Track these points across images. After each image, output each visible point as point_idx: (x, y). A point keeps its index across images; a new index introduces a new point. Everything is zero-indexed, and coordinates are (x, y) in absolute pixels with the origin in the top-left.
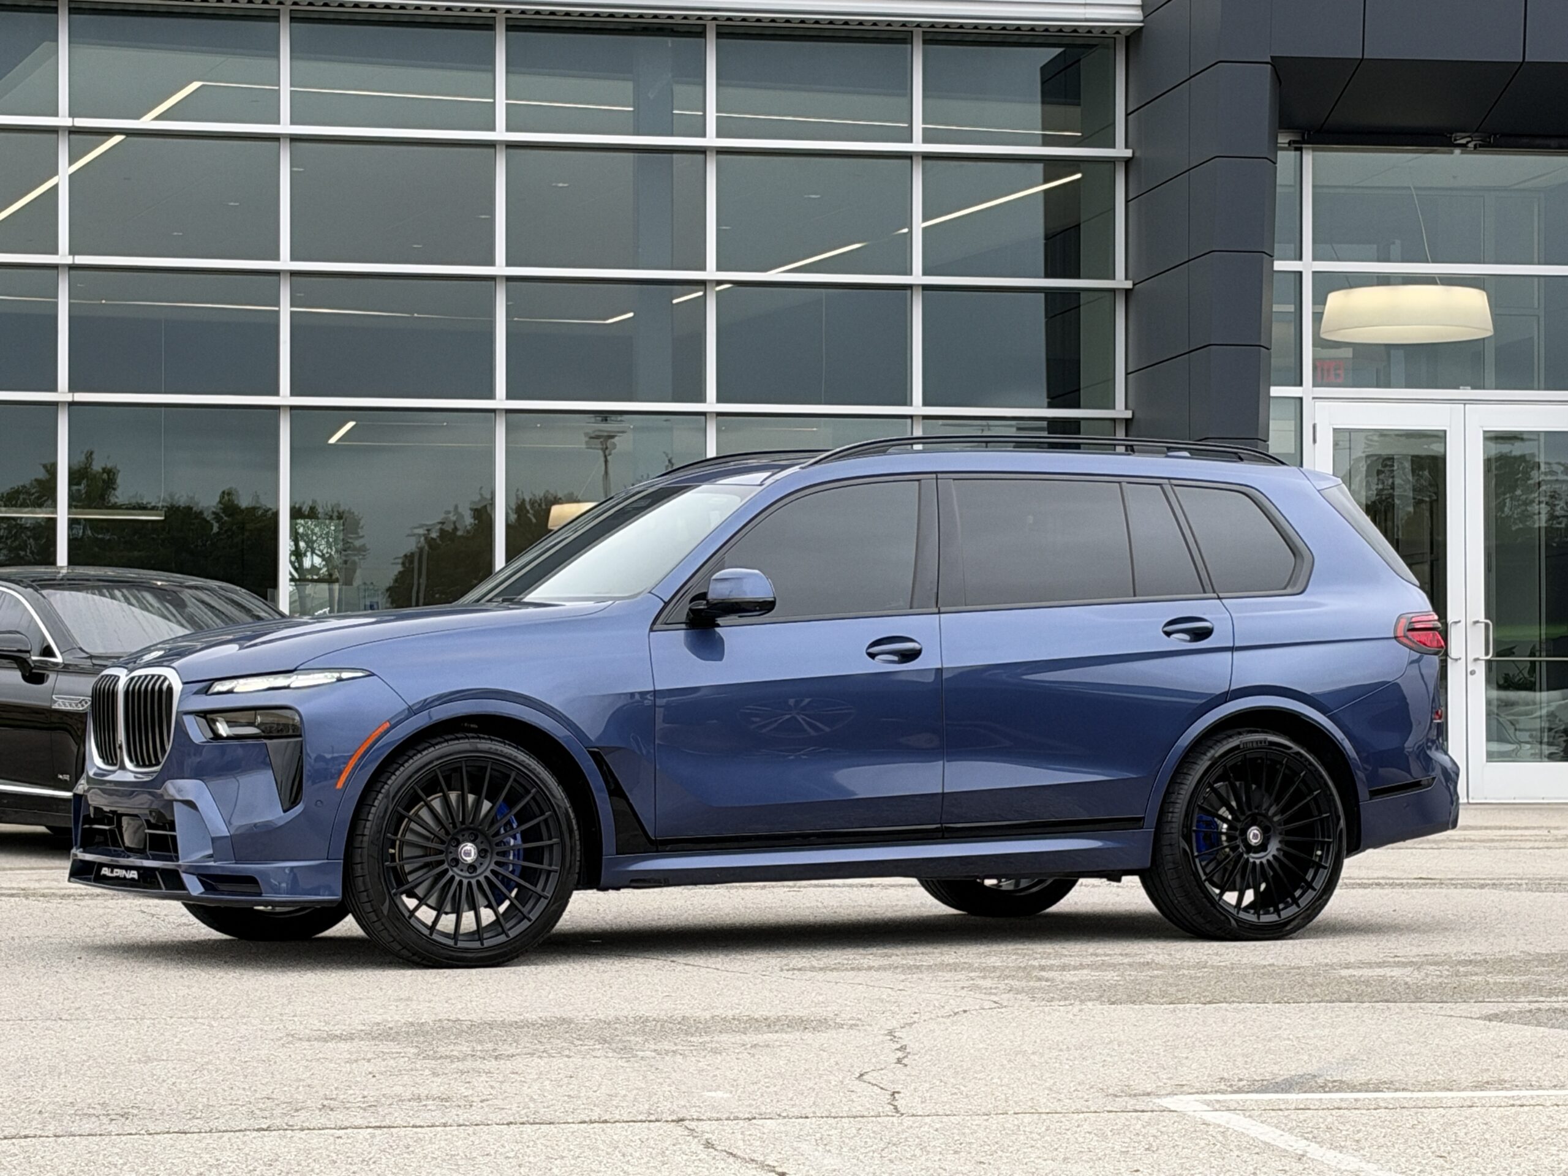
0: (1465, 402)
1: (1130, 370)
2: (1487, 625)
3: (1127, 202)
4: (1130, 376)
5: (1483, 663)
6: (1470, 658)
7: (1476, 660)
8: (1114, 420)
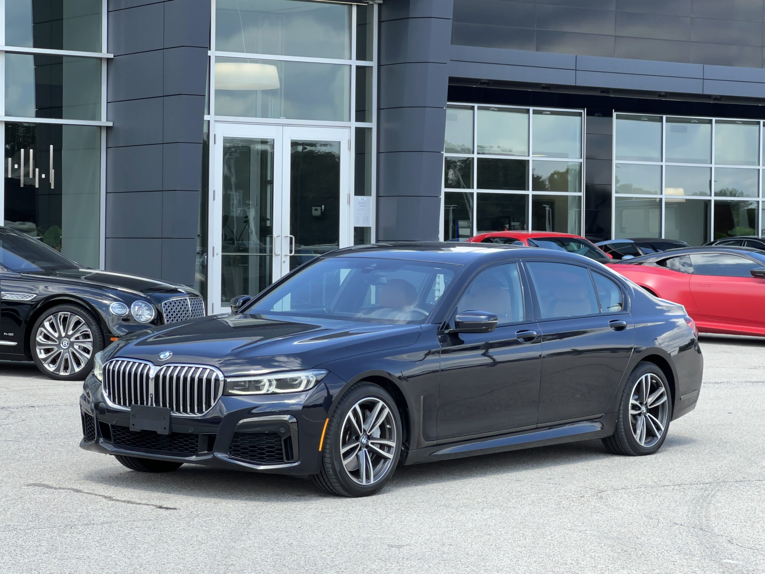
0: (283, 125)
1: (109, 101)
2: (291, 239)
3: (108, 12)
4: (108, 104)
5: (289, 257)
6: (283, 254)
7: (286, 255)
8: (100, 127)
